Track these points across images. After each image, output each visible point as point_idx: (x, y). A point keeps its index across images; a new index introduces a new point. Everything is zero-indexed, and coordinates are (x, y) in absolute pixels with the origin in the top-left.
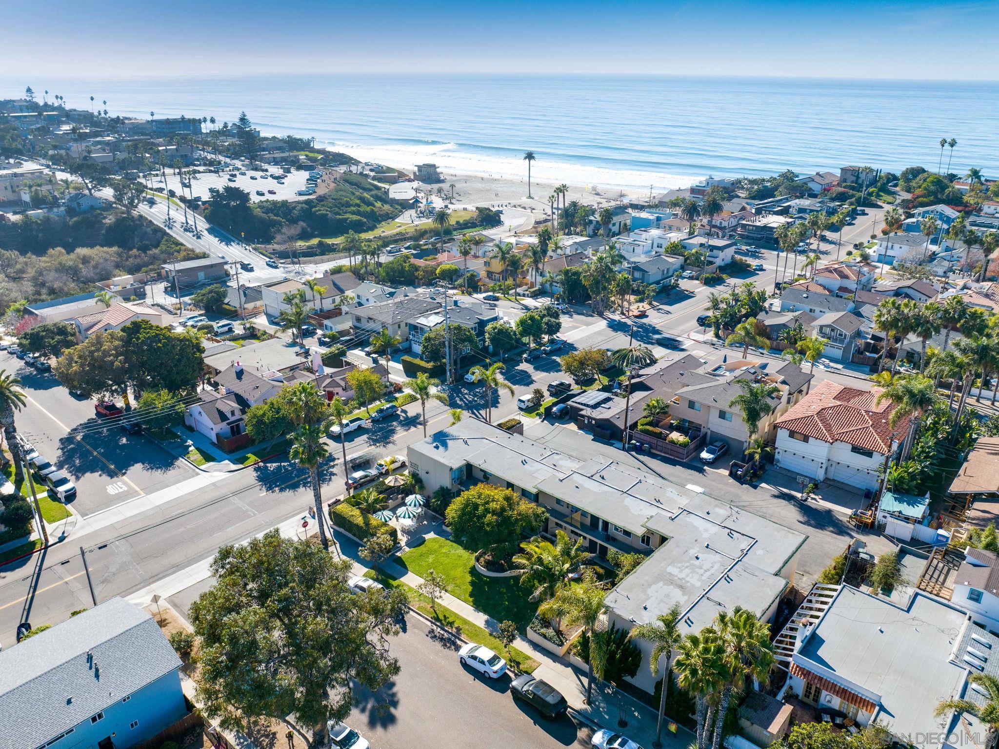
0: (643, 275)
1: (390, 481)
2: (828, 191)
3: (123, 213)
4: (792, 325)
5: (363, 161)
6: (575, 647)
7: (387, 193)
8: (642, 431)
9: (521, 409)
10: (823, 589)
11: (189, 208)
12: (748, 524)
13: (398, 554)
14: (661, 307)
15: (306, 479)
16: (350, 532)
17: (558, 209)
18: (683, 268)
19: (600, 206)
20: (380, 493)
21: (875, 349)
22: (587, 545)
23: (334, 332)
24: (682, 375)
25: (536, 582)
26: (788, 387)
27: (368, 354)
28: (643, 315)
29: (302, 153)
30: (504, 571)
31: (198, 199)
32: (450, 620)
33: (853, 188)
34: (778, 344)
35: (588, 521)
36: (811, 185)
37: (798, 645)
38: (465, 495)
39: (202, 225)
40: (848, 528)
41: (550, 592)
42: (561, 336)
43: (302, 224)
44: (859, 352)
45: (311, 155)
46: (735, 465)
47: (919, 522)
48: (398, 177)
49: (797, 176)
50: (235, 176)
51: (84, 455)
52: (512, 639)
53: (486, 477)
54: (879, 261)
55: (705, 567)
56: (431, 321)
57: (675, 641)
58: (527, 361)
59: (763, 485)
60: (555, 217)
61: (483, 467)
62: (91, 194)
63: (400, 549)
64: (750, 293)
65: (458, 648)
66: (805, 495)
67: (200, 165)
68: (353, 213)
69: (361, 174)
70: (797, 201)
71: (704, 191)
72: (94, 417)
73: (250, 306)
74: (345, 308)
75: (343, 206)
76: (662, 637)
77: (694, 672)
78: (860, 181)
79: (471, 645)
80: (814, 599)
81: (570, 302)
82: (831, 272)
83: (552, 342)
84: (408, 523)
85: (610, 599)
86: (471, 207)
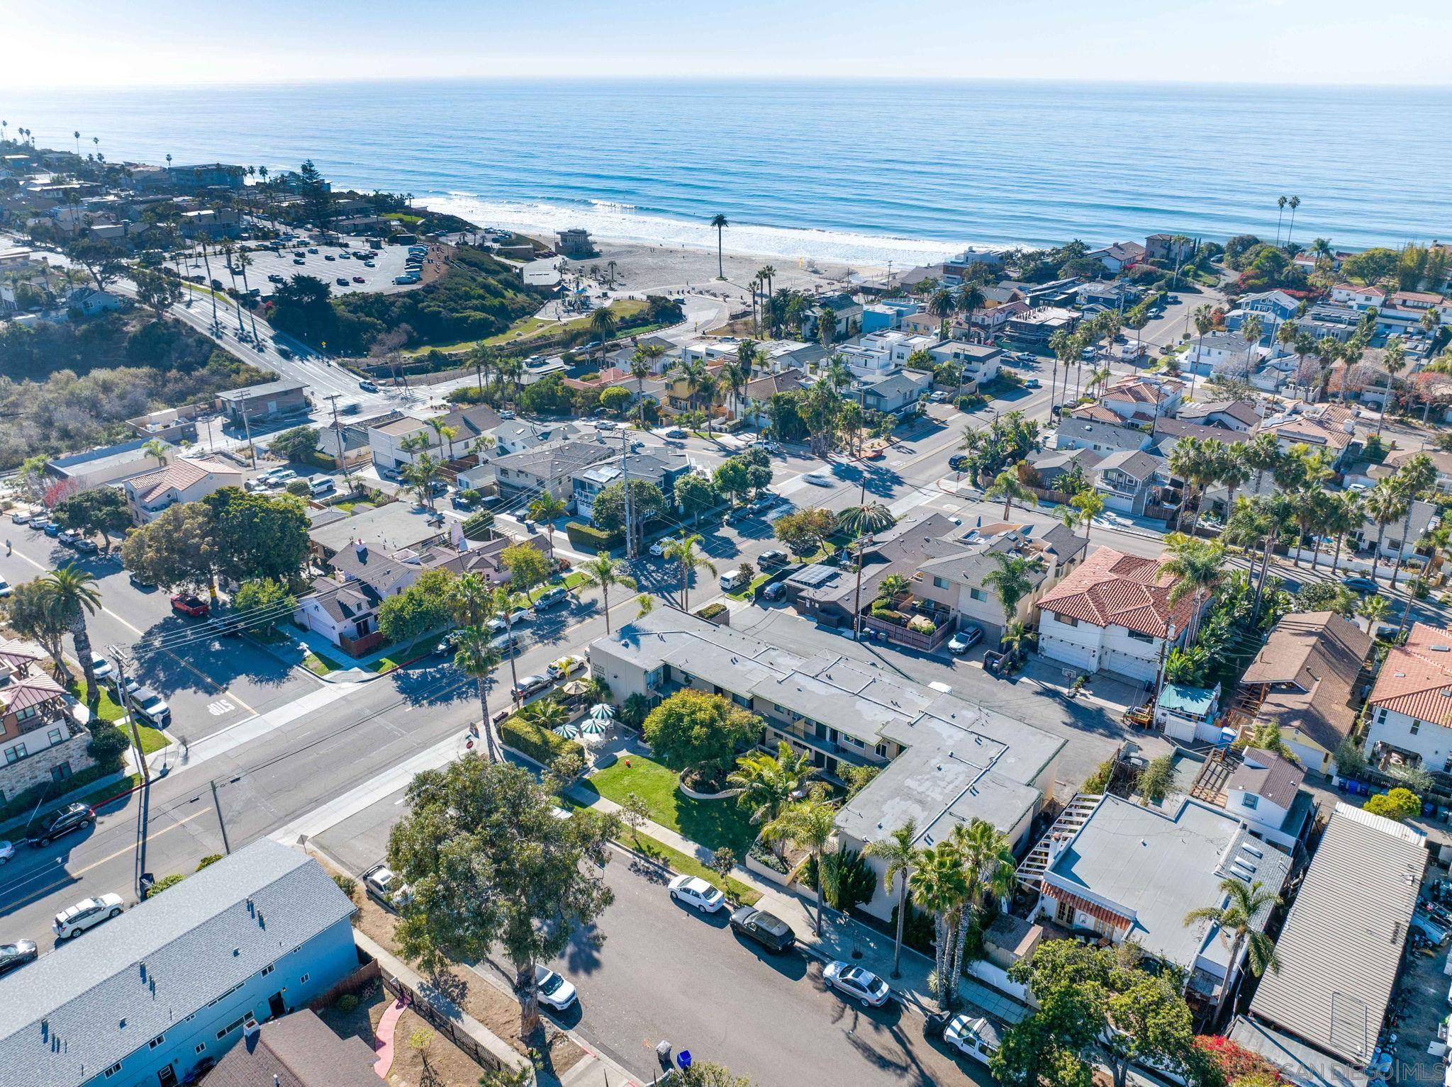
0: (879, 401)
1: (569, 688)
2: (1130, 269)
3: (151, 316)
4: (1069, 469)
5: (483, 226)
6: (802, 874)
7: (520, 276)
8: (877, 616)
9: (724, 589)
10: (1085, 800)
11: (243, 306)
12: (1000, 727)
13: (586, 777)
14: (902, 443)
15: (460, 688)
16: (525, 751)
17: (762, 295)
18: (931, 387)
19: (820, 290)
20: (559, 703)
21: (1175, 499)
22: (813, 758)
23: (471, 490)
24: (928, 541)
25: (753, 804)
26: (1055, 556)
27: (521, 519)
28: (879, 456)
29: (393, 215)
30: (714, 791)
31: (256, 293)
32: (656, 850)
33: (1162, 266)
34: (1052, 494)
35: (813, 731)
36: (1107, 262)
37: (1051, 861)
38: (667, 704)
39: (265, 331)
40: (1122, 729)
41: (773, 813)
42: (773, 488)
43: (404, 326)
44: (1155, 502)
45: (407, 218)
46: (990, 655)
47: (1203, 720)
48: (534, 250)
49: (1088, 248)
50: (302, 255)
51: (168, 666)
52: (729, 868)
53: (689, 681)
54: (1191, 372)
55: (948, 779)
56: (603, 475)
57: (911, 858)
58: (729, 524)
59: (1024, 679)
60: (758, 307)
61: (685, 668)
62: (102, 289)
63: (587, 770)
64: (1017, 426)
65: (666, 882)
66: (1073, 690)
67: (248, 239)
68: (476, 308)
69: (481, 246)
70: (1086, 286)
71: (962, 269)
72: (171, 615)
73: (352, 454)
74: (482, 455)
75: (461, 298)
76: (896, 855)
77: (929, 888)
78: (1172, 255)
79: (682, 877)
80: (1074, 811)
81: (782, 440)
82: (1123, 392)
83: (761, 497)
84: (595, 738)
85: (840, 818)
86: (640, 295)
